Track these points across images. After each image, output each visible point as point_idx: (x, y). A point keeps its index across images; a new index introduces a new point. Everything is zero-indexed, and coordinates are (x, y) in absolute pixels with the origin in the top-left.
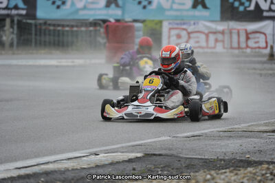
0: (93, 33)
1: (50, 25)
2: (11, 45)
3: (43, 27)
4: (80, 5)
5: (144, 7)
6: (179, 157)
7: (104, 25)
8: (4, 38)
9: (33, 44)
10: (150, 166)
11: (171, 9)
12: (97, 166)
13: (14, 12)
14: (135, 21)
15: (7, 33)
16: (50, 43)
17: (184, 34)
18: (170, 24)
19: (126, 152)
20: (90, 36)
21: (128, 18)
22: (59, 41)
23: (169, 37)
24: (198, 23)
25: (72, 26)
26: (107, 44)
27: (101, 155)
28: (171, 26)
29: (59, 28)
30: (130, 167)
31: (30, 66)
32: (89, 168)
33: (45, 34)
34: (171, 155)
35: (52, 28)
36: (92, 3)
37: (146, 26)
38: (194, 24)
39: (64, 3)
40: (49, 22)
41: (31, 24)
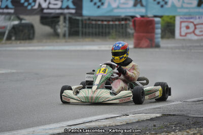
0: (124, 26)
1: (92, 20)
2: (64, 35)
3: (88, 22)
4: (114, 5)
5: (162, 6)
6: (188, 116)
7: (132, 20)
8: (59, 30)
9: (80, 34)
10: (166, 123)
11: (182, 7)
12: (127, 124)
13: (66, 11)
14: (156, 16)
15: (61, 26)
16: (92, 33)
17: (191, 25)
18: (181, 18)
19: (149, 113)
20: (122, 28)
21: (150, 14)
22: (99, 32)
23: (180, 28)
24: (202, 18)
25: (109, 21)
26: (135, 34)
27: (130, 116)
28: (182, 20)
29: (100, 23)
30: (152, 124)
31: (78, 51)
32: (121, 125)
33: (89, 27)
34: (182, 115)
35: (94, 22)
36: (124, 4)
37: (163, 20)
38: (199, 18)
39: (103, 4)
40: (92, 18)
41: (78, 20)
